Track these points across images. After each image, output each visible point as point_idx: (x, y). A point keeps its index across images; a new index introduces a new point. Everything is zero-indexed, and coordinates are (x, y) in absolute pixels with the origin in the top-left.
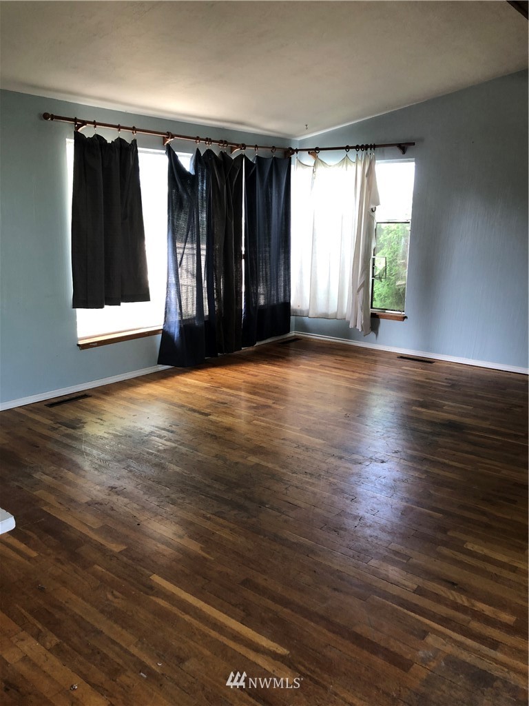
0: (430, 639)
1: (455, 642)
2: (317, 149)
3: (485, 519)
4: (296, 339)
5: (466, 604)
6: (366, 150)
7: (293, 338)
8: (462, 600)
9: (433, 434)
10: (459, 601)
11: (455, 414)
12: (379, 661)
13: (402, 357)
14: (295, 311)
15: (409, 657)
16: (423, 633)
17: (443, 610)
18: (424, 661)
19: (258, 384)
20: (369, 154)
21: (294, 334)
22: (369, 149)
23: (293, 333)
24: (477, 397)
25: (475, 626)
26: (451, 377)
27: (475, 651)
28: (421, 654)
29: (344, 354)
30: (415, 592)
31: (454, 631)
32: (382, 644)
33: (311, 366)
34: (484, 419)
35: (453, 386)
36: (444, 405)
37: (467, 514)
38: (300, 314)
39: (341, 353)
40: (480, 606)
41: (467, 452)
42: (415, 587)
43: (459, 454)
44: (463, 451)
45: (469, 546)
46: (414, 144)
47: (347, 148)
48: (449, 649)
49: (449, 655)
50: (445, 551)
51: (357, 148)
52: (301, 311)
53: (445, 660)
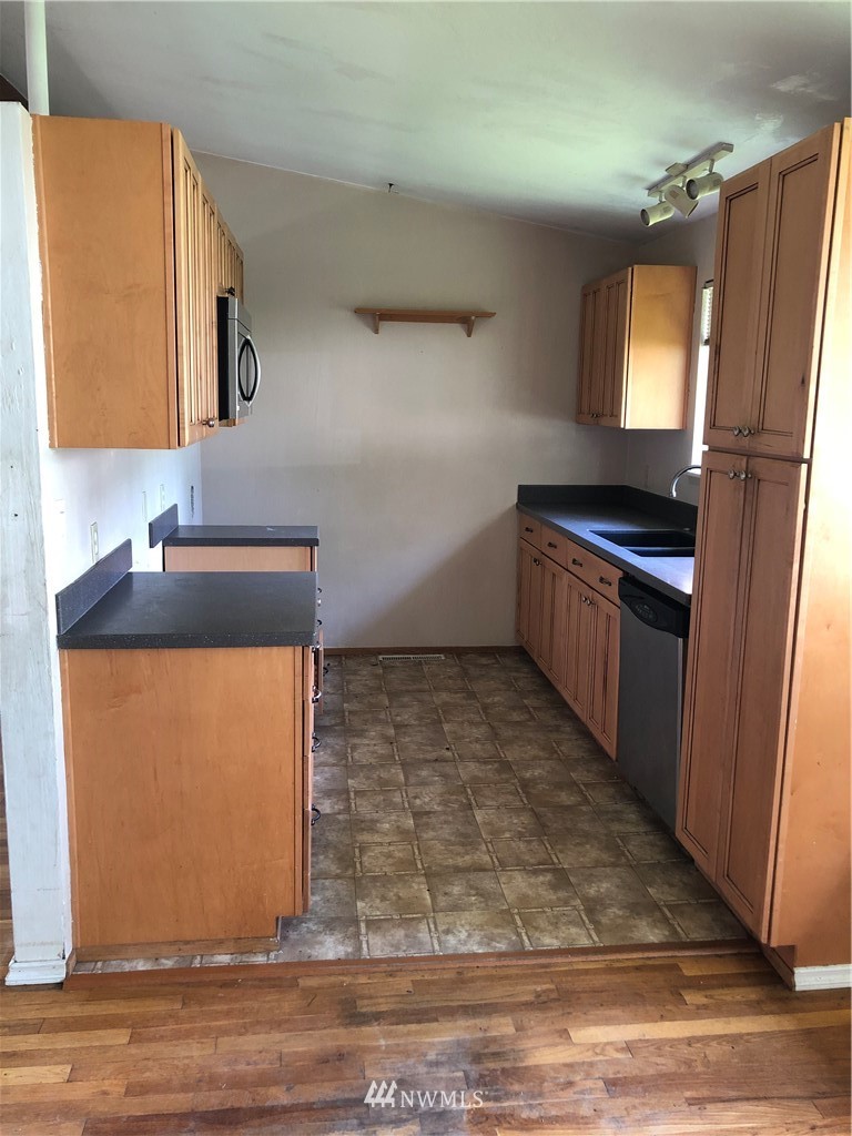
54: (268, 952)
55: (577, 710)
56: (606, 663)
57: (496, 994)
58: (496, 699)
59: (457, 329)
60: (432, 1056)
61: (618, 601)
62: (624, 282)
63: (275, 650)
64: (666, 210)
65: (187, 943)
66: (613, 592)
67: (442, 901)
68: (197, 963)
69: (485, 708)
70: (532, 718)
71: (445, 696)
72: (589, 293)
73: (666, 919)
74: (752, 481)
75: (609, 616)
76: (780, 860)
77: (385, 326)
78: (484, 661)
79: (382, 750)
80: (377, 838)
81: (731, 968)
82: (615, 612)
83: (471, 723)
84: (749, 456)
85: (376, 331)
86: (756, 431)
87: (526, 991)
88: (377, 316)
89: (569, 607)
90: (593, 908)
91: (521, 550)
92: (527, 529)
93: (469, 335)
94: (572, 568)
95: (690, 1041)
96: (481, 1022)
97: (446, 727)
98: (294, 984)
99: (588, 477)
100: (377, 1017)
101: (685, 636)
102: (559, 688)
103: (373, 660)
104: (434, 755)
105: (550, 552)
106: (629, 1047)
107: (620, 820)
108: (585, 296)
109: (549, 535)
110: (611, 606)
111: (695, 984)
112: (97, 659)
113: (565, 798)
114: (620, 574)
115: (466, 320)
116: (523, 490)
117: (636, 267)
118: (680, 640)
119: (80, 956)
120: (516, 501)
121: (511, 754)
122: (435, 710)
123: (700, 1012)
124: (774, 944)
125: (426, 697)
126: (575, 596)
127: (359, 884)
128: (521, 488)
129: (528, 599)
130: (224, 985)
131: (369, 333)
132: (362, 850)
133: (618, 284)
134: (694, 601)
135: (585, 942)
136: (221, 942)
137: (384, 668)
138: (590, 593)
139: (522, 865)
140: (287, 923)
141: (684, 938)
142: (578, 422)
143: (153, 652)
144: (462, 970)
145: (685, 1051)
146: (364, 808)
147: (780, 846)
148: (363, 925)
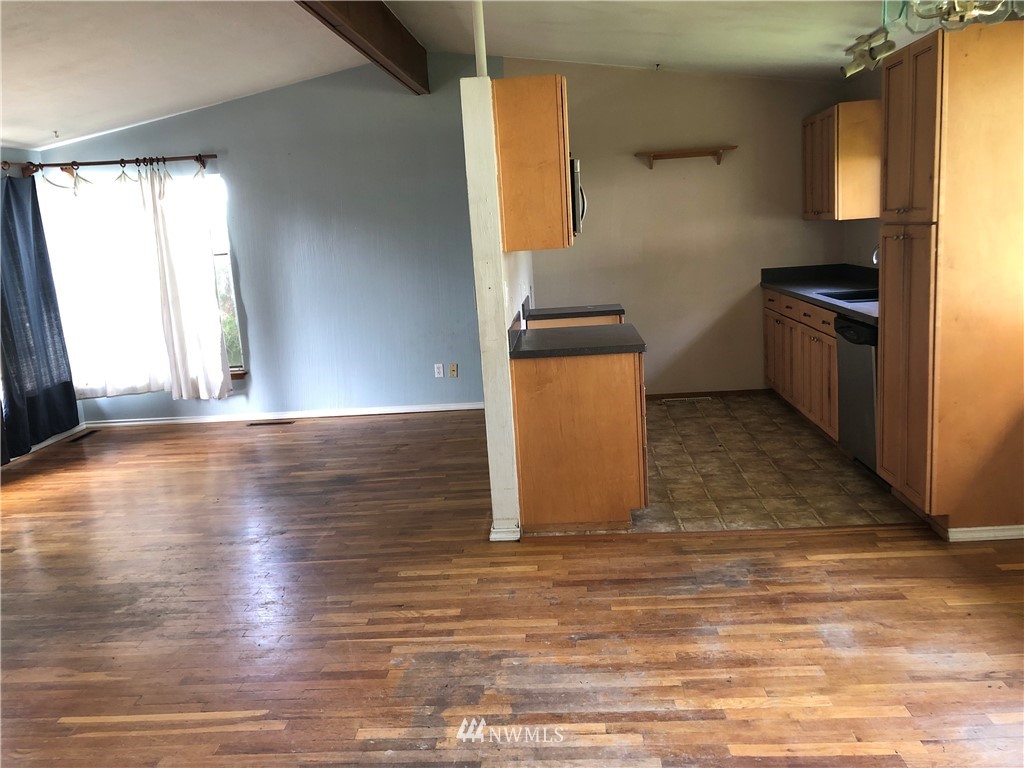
0: (395, 650)
1: (418, 643)
2: (75, 164)
3: (407, 549)
4: (91, 433)
5: (416, 615)
6: (151, 164)
7: (86, 432)
8: (413, 614)
9: (325, 492)
10: (409, 615)
11: (340, 469)
12: (359, 681)
13: (252, 425)
14: (83, 392)
15: (383, 668)
16: (389, 649)
17: (400, 627)
18: (396, 666)
19: (66, 497)
20: (156, 169)
21: (84, 427)
22: (155, 164)
23: (83, 425)
24: (357, 446)
25: (430, 627)
26: (320, 433)
27: (437, 643)
28: (392, 662)
29: (174, 435)
30: (367, 624)
31: (413, 637)
32: (355, 670)
33: (134, 459)
34: (374, 465)
35: (326, 442)
36: (326, 463)
37: (390, 550)
38: (89, 396)
39: (168, 436)
40: (428, 613)
41: (368, 500)
42: (367, 620)
43: (361, 503)
44: (364, 500)
45: (403, 574)
46: (215, 156)
47: (123, 162)
48: (416, 649)
49: (416, 654)
50: (382, 585)
51: (137, 162)
52: (92, 391)
53: (413, 658)
54: (627, 529)
55: (812, 417)
56: (829, 379)
57: (763, 544)
58: (752, 420)
59: (710, 159)
60: (729, 564)
61: (835, 334)
62: (831, 116)
63: (624, 355)
64: (859, 65)
65: (582, 523)
66: (831, 329)
67: (726, 511)
68: (588, 533)
69: (744, 425)
70: (780, 429)
71: (715, 420)
72: (807, 125)
73: (870, 516)
74: (908, 239)
75: (830, 346)
76: (934, 462)
77: (658, 163)
78: (741, 399)
79: (675, 447)
80: (680, 486)
81: (910, 534)
82: (833, 342)
83: (735, 433)
84: (906, 225)
85: (651, 168)
86: (909, 208)
87: (782, 543)
88: (651, 157)
89: (803, 347)
90: (821, 513)
91: (766, 316)
92: (770, 300)
93: (719, 164)
94: (805, 320)
95: (878, 559)
96: (756, 554)
97: (717, 435)
98: (645, 541)
99: (816, 259)
100: (695, 552)
101: (876, 345)
102: (799, 407)
103: (659, 402)
104: (712, 449)
105: (787, 312)
106: (842, 561)
107: (841, 476)
108: (805, 127)
109: (786, 300)
110: (831, 339)
111: (885, 540)
112: (528, 365)
113: (804, 466)
114: (835, 315)
115: (716, 152)
116: (765, 272)
117: (840, 104)
118: (873, 348)
119: (525, 529)
120: (760, 281)
121: (765, 447)
122: (709, 427)
123: (885, 550)
124: (934, 513)
125: (700, 421)
126: (807, 339)
127: (674, 505)
128: (762, 270)
129: (773, 351)
130: (605, 541)
131: (646, 168)
132: (672, 491)
133: (829, 117)
134: (880, 321)
135: (817, 525)
136: (600, 523)
137: (668, 406)
138: (817, 334)
139: (776, 496)
140: (636, 518)
141: (880, 522)
142: (804, 219)
143: (558, 359)
144: (742, 536)
145: (876, 562)
146: (669, 474)
147: (934, 454)
148: (680, 521)
